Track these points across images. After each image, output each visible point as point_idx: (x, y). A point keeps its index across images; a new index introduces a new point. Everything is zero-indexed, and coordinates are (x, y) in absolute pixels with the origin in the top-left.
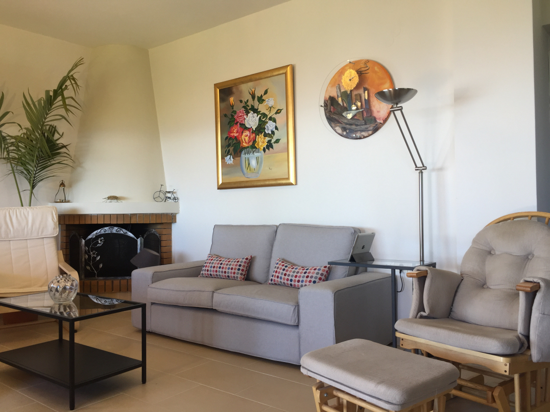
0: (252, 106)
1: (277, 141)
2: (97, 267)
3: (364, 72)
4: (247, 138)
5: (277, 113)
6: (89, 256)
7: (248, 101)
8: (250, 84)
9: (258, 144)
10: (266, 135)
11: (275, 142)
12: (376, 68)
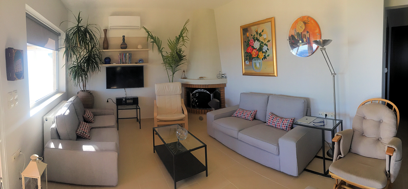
0: (256, 37)
1: (268, 56)
2: (196, 105)
3: (306, 23)
4: (255, 53)
5: (268, 42)
6: (194, 100)
7: (255, 35)
8: (256, 26)
9: (260, 56)
10: (263, 52)
11: (267, 56)
12: (312, 21)
